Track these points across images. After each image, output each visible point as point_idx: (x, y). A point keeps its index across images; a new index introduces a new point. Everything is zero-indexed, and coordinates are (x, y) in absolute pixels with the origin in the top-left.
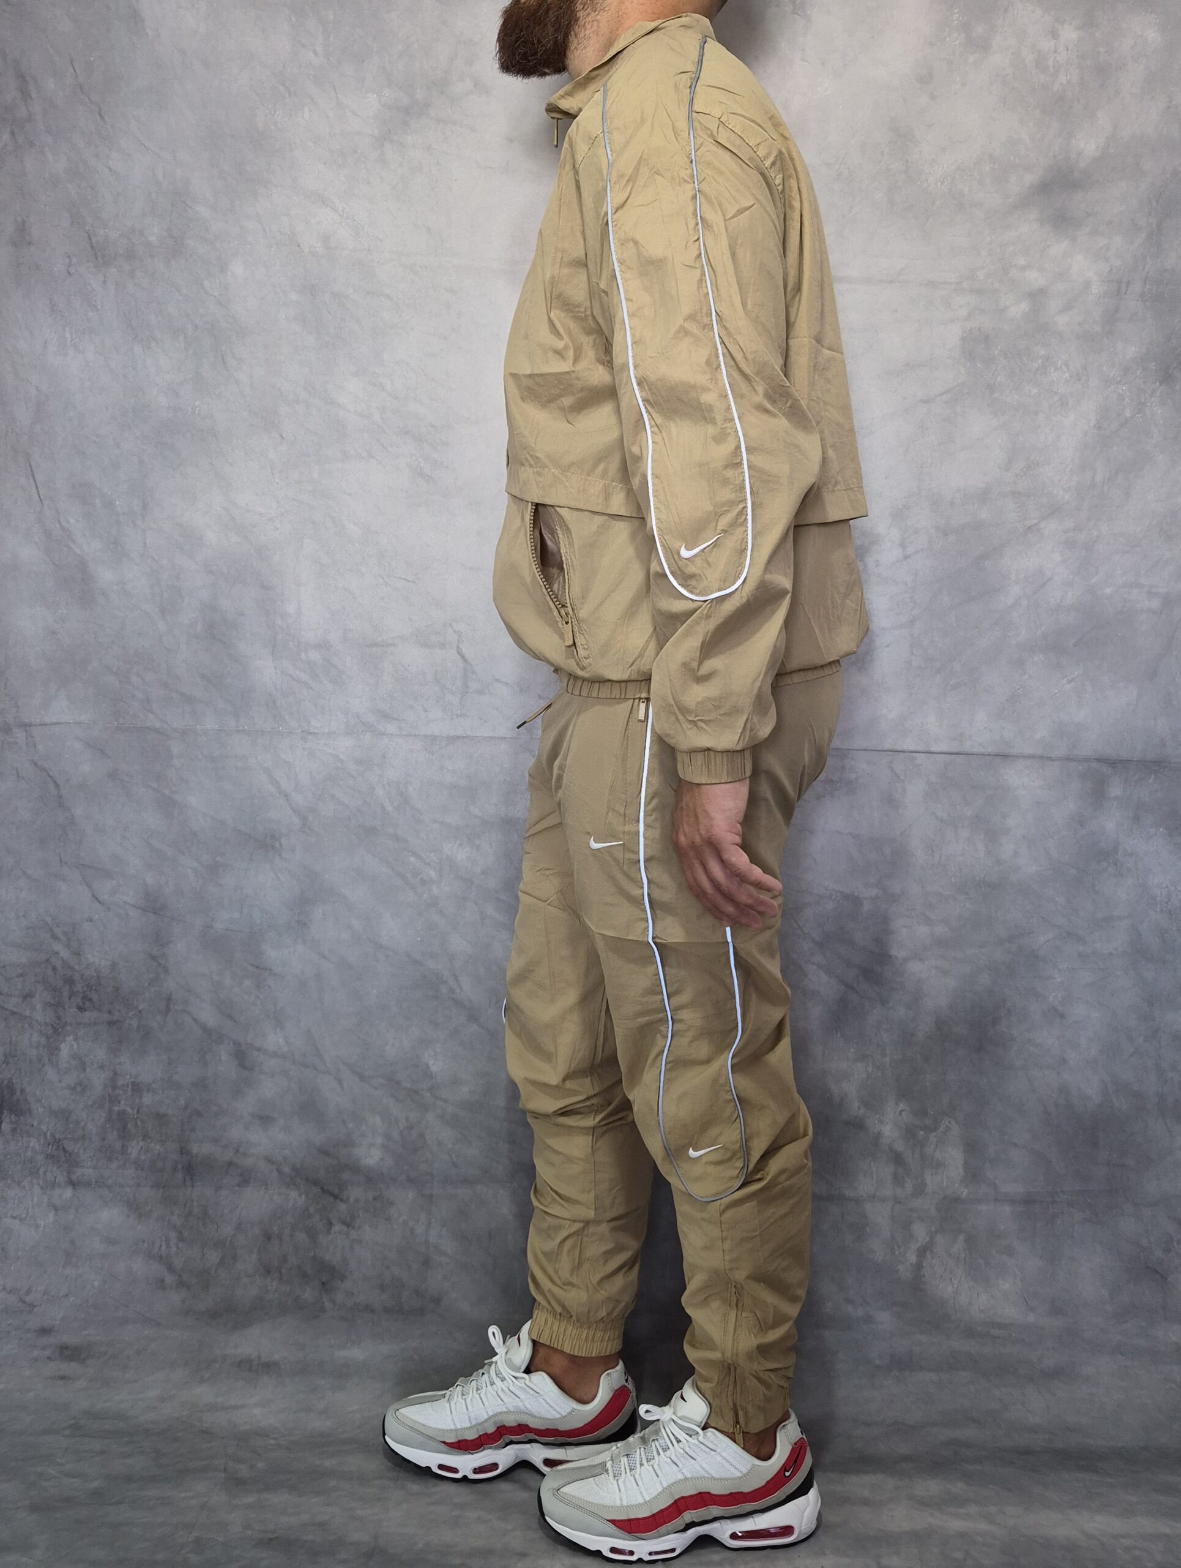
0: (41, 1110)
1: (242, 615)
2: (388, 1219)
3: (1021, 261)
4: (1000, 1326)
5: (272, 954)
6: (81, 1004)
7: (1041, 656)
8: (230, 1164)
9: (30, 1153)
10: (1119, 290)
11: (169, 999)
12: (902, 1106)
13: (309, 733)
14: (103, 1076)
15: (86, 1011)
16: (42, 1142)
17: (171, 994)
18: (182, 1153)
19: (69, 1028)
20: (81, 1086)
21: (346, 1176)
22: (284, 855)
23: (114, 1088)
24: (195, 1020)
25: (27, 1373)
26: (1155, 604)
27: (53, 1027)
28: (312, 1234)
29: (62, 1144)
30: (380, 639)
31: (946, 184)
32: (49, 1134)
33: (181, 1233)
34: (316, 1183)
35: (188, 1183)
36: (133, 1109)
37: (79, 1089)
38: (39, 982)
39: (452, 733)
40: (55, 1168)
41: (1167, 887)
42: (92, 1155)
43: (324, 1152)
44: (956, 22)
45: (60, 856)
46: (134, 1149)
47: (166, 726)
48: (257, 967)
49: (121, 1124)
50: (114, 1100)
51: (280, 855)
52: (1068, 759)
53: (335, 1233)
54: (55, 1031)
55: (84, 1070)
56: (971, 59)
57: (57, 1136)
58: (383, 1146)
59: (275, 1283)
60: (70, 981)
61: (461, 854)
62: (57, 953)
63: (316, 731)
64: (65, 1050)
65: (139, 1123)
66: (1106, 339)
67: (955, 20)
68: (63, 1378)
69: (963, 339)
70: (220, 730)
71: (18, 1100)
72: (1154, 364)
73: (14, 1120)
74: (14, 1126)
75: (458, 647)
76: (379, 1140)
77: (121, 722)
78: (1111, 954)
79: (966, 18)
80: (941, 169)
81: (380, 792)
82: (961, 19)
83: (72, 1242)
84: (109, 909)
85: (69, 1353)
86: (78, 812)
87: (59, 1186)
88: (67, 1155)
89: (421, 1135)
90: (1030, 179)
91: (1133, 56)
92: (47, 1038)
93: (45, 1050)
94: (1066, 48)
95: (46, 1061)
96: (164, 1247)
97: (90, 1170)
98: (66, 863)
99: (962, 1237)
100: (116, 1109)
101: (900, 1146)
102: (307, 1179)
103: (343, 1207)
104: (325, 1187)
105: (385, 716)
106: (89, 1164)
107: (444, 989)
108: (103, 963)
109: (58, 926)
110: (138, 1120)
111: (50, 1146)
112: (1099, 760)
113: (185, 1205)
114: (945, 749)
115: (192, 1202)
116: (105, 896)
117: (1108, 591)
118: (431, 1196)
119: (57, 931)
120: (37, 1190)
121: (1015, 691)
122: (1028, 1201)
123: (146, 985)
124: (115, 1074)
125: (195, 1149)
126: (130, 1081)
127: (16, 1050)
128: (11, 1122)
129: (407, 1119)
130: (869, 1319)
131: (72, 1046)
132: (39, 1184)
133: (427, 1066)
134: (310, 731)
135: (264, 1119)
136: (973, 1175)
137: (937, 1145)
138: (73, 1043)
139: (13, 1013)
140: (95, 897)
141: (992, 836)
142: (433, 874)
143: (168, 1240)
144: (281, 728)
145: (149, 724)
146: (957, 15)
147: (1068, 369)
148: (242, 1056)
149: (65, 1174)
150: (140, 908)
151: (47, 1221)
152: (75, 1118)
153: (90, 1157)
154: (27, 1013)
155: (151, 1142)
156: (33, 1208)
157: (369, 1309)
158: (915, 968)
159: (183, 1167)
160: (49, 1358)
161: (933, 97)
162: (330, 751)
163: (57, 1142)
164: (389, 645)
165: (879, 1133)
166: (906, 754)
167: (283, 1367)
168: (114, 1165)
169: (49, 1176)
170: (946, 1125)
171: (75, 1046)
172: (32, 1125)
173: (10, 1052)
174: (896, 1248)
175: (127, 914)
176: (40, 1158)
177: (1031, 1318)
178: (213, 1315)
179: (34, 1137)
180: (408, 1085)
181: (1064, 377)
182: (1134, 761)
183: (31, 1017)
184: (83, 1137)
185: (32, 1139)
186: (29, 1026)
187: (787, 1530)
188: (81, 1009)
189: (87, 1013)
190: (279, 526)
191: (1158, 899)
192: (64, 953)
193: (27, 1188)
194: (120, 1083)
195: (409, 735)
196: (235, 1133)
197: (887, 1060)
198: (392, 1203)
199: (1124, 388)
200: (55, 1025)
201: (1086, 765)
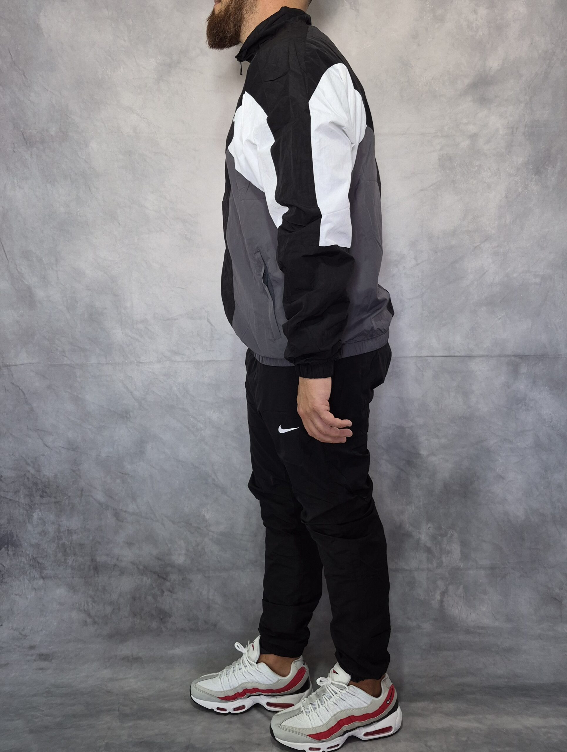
0: (26, 544)
1: (106, 308)
2: (190, 588)
3: (465, 121)
4: (482, 628)
5: (128, 467)
6: (41, 494)
7: (485, 308)
8: (115, 565)
9: (22, 565)
10: (513, 132)
11: (82, 490)
12: (429, 525)
13: (140, 363)
14: (54, 527)
15: (44, 497)
16: (27, 559)
17: (83, 488)
18: (92, 561)
19: (36, 505)
20: (44, 532)
21: (169, 569)
22: (131, 420)
23: (59, 532)
24: (95, 499)
25: (25, 667)
26: (538, 280)
27: (29, 505)
28: (155, 597)
29: (37, 559)
30: (171, 317)
31: (427, 86)
32: (30, 555)
33: (93, 599)
34: (155, 573)
35: (96, 575)
36: (68, 542)
37: (43, 534)
38: (21, 485)
39: (206, 360)
40: (34, 571)
41: (551, 415)
42: (51, 564)
43: (159, 559)
44: (428, 9)
45: (27, 426)
46: (70, 561)
47: (73, 363)
48: (122, 473)
49: (64, 549)
50: (60, 538)
51: (130, 420)
52: (500, 356)
53: (165, 595)
54: (30, 507)
55: (45, 525)
56: (437, 26)
57: (34, 556)
58: (185, 554)
59: (138, 621)
60: (36, 484)
61: (215, 416)
62: (29, 471)
63: (143, 361)
64: (35, 516)
65: (72, 548)
66: (507, 155)
67: (428, 8)
68: (42, 669)
69: (439, 159)
70: (98, 364)
71: (15, 540)
72: (531, 166)
73: (14, 549)
74: (14, 552)
75: (207, 318)
76: (183, 552)
77: (52, 362)
78: (526, 448)
79: (433, 6)
80: (424, 80)
81: (175, 388)
82: (430, 7)
83: (43, 605)
84: (52, 449)
85: (44, 657)
86: (35, 405)
87: (36, 579)
88: (39, 564)
89: (203, 549)
90: (467, 81)
91: (513, 20)
92: (27, 511)
93: (26, 516)
94: (481, 18)
95: (27, 522)
96: (86, 606)
97: (51, 571)
98: (30, 429)
99: (461, 587)
100: (61, 542)
101: (429, 544)
102: (151, 571)
103: (168, 584)
104: (159, 575)
105: (176, 353)
106: (50, 568)
107: (210, 480)
108: (51, 474)
109: (29, 458)
110: (71, 547)
111: (31, 561)
112: (515, 356)
113: (95, 585)
114: (441, 354)
115: (98, 584)
116: (50, 444)
117: (515, 275)
118: (209, 577)
119: (28, 460)
120: (27, 581)
121: (473, 325)
122: (493, 568)
123: (71, 484)
124: (60, 526)
125: (98, 559)
126: (66, 529)
127: (13, 517)
128: (13, 551)
129: (196, 541)
130: (419, 627)
131: (38, 515)
132: (27, 579)
133: (204, 516)
134: (141, 361)
135: (130, 544)
136: (465, 557)
137: (447, 543)
138: (39, 513)
139: (11, 500)
140: (45, 444)
141: (466, 394)
142: (202, 426)
143: (87, 602)
144: (127, 361)
145: (65, 362)
146: (429, 5)
147: (490, 171)
148: (117, 515)
149: (39, 573)
150: (66, 448)
151: (32, 596)
152: (42, 547)
153: (50, 565)
154: (17, 499)
155: (78, 557)
156: (25, 590)
157: (183, 630)
158: (433, 459)
159: (93, 568)
160: (34, 660)
161: (419, 45)
162: (151, 371)
163: (34, 559)
164: (175, 319)
165: (419, 538)
166: (423, 358)
167: (144, 659)
168: (61, 568)
169: (32, 575)
170: (452, 534)
171: (40, 514)
172: (23, 551)
173: (10, 518)
174: (430, 593)
175: (60, 452)
176: (27, 566)
177: (497, 624)
178: (111, 636)
179: (23, 557)
180: (195, 525)
181: (489, 174)
182: (532, 355)
183: (19, 502)
184: (47, 555)
185: (23, 558)
186: (18, 505)
187: (389, 729)
188: (42, 497)
189: (44, 499)
190: (120, 266)
191: (547, 420)
192: (32, 471)
193: (22, 581)
194: (62, 530)
195: (187, 361)
196: (117, 551)
197: (421, 503)
198: (191, 581)
199: (518, 178)
200: (30, 505)
201: (509, 359)
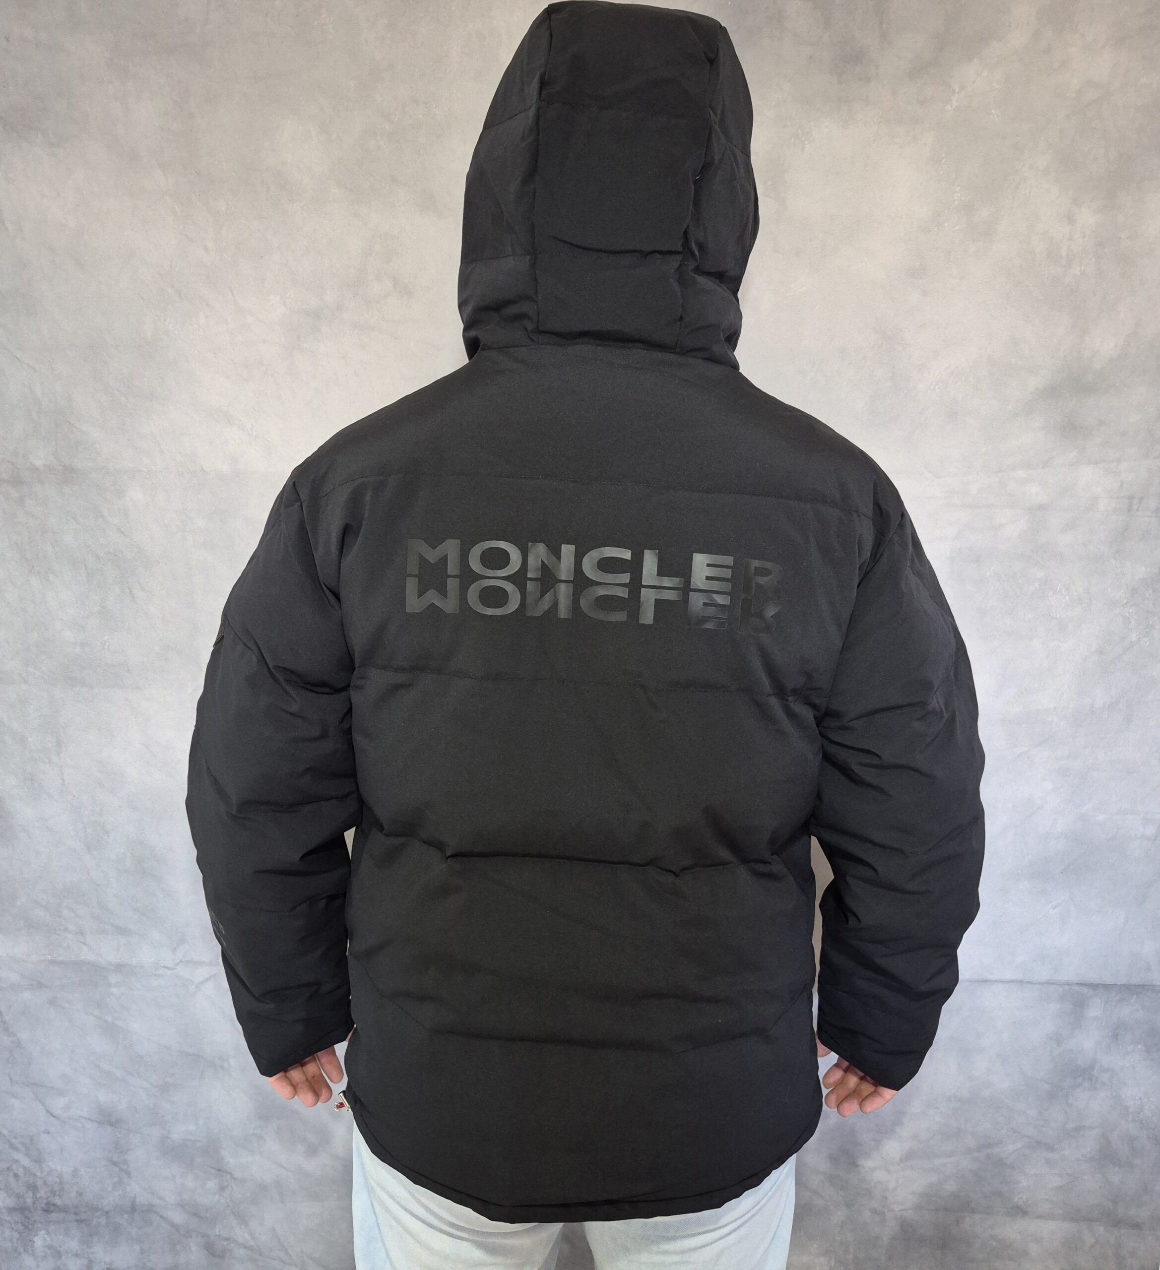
5: (230, 1161)
7: (1026, 883)
10: (1131, 505)
15: (52, 1212)
17: (135, 1197)
19: (39, 1225)
24: (163, 1219)
26: (1150, 830)
27: (23, 1225)
31: (937, 391)
41: (1140, 1099)
45: (10, 1077)
47: (102, 960)
48: (219, 1171)
52: (1048, 983)
54: (26, 1227)
55: (60, 1258)
56: (973, 248)
60: (33, 1187)
62: (17, 1161)
64: (39, 1242)
66: (1112, 560)
78: (1079, 1160)
79: (969, 198)
82: (962, 199)
84: (65, 1122)
92: (19, 1233)
93: (19, 1242)
94: (1082, 235)
95: (22, 1250)
98: (16, 1082)
108: (65, 1169)
109: (15, 1138)
112: (1080, 984)
116: (59, 1112)
117: (1101, 818)
119: (14, 1141)
123: (110, 1189)
124: (90, 1261)
131: (45, 1239)
138: (46, 1236)
140: (49, 1112)
145: (83, 957)
147: (1069, 592)
148: (210, 1246)
150: (96, 1121)
171: (49, 1239)
175: (83, 1127)
181: (1064, 600)
188: (48, 1209)
191: (1131, 1110)
192: (25, 1162)
199: (1131, 611)
200: (25, 1223)
201: (1067, 988)
